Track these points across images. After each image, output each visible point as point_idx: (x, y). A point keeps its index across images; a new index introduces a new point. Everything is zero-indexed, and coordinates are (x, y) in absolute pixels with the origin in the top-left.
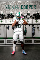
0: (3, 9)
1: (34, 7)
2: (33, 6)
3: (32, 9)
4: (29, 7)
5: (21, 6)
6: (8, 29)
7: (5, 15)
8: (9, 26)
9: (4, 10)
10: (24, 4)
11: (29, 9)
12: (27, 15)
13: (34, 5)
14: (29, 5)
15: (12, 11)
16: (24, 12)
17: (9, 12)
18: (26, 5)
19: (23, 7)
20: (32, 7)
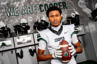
0: (3, 17)
1: (64, 6)
5: (38, 6)
7: (9, 30)
8: (22, 52)
9: (5, 18)
10: (45, 3)
13: (63, 3)
14: (54, 4)
17: (17, 21)
18: (48, 4)
19: (43, 8)
20: (60, 6)
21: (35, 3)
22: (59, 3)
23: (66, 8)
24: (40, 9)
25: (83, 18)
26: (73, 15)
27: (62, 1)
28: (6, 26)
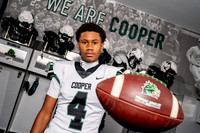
0: (38, 6)
1: (158, 41)
2: (155, 36)
3: (148, 43)
4: (141, 35)
5: (110, 18)
6: (31, 92)
10: (126, 18)
11: (139, 40)
12: (126, 61)
13: (159, 35)
14: (143, 29)
15: (70, 24)
16: (114, 46)
17: (58, 24)
18: (131, 23)
19: (117, 26)
20: (150, 38)
21: (107, 10)
22: (152, 32)
23: (161, 48)
24: (112, 25)
25: (183, 82)
26: (164, 66)
27: (159, 32)
28: (33, 24)
